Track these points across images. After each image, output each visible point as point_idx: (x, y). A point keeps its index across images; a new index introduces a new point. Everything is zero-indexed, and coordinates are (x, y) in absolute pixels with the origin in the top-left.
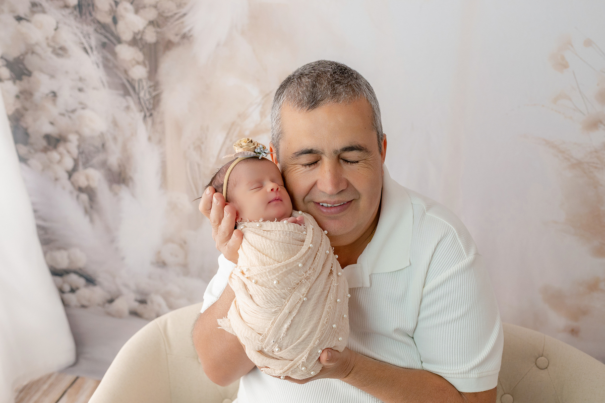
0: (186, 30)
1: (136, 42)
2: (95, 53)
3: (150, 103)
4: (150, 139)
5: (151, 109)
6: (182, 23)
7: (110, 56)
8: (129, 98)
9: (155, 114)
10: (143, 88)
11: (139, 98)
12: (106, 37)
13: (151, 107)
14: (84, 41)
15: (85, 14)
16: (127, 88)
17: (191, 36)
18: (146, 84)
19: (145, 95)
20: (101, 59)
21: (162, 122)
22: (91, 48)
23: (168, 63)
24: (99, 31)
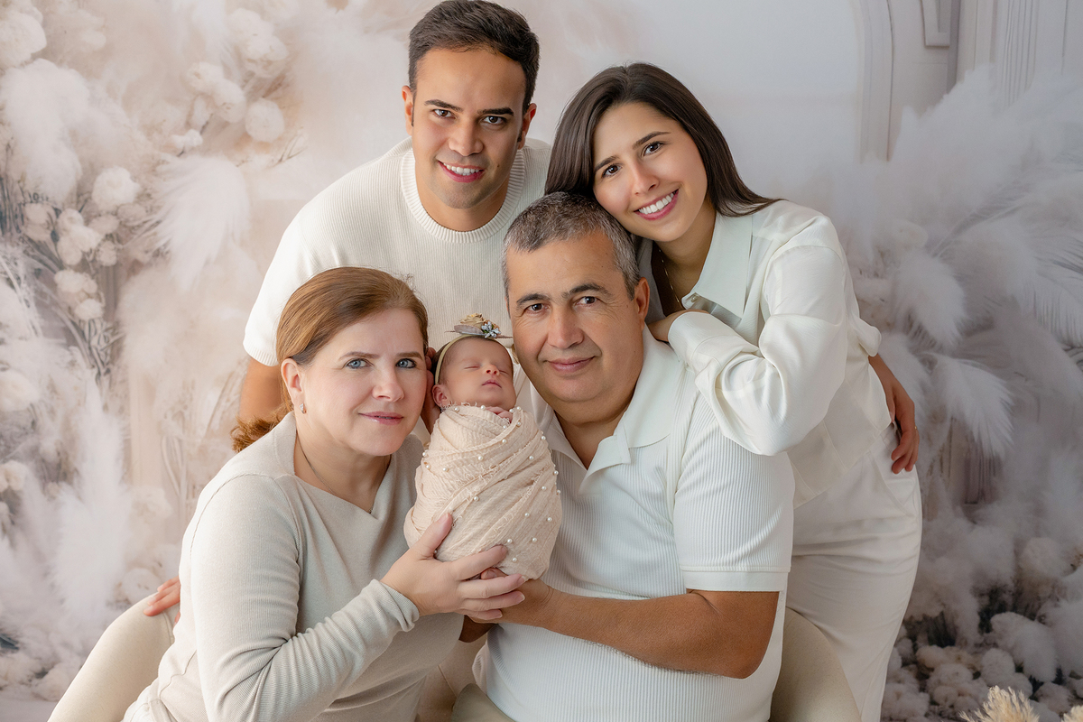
0: (160, 244)
1: (87, 265)
2: (24, 285)
3: (106, 354)
4: (105, 408)
5: (107, 364)
6: (155, 234)
7: (46, 289)
8: (72, 348)
9: (114, 369)
10: (96, 333)
11: (90, 348)
12: (41, 261)
13: (108, 358)
14: (7, 268)
15: (11, 228)
16: (71, 333)
17: (167, 253)
18: (100, 327)
19: (99, 343)
20: (32, 294)
21: (124, 381)
22: (18, 279)
23: (134, 294)
24: (31, 253)
